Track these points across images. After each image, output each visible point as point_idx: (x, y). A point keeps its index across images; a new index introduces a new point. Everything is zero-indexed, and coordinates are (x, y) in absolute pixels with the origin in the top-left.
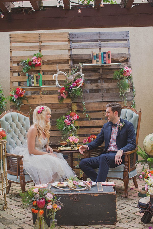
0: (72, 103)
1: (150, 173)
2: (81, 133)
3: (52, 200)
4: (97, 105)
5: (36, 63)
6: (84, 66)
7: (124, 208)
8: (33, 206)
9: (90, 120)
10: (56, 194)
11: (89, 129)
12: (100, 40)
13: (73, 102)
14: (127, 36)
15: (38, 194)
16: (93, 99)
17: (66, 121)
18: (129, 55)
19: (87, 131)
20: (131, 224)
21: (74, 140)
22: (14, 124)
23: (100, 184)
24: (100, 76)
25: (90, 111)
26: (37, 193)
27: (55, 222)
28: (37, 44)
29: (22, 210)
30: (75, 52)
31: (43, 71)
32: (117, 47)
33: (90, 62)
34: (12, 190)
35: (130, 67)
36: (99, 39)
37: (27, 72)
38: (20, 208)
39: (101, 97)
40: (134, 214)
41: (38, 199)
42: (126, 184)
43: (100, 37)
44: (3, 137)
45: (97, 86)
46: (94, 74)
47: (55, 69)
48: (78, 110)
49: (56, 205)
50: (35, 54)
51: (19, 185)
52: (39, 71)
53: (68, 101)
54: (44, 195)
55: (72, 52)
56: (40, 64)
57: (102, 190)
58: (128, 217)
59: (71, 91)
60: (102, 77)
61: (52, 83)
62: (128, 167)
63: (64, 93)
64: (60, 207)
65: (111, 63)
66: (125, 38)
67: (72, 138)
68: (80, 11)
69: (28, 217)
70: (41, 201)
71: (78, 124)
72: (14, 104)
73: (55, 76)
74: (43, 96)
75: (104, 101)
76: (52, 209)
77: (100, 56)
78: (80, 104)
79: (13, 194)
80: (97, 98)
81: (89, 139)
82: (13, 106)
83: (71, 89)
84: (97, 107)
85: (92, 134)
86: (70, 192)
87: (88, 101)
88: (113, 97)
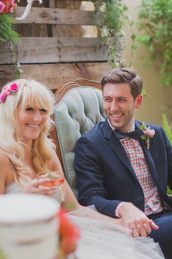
16: (37, 55)
39: (56, 50)
45: (43, 15)
80: (46, 52)
87: (27, 62)
88: (83, 51)
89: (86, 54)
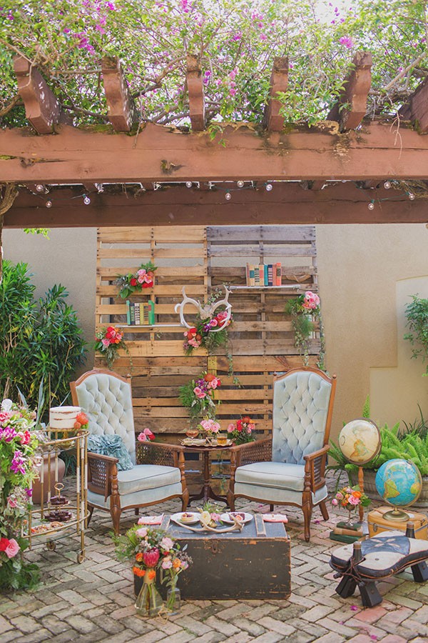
0: (209, 356)
1: (351, 496)
2: (224, 413)
3: (172, 551)
4: (254, 361)
5: (145, 282)
6: (232, 290)
7: (303, 562)
8: (137, 562)
9: (242, 388)
10: (180, 538)
11: (239, 405)
12: (261, 241)
13: (210, 354)
14: (311, 235)
15: (146, 541)
16: (247, 350)
17: (197, 390)
18: (315, 269)
19: (235, 411)
20: (318, 598)
21: (212, 427)
22: (102, 397)
23: (260, 518)
24: (261, 308)
25: (242, 373)
26: (143, 539)
27: (176, 593)
28: (147, 247)
29: (113, 563)
30: (216, 262)
31: (155, 295)
32: (292, 255)
33: (243, 280)
34: (94, 519)
35: (315, 292)
36: (259, 239)
37: (127, 298)
38: (110, 558)
39: (263, 347)
40: (322, 576)
41: (146, 550)
42: (308, 516)
43: (262, 236)
44: (82, 424)
45: (255, 326)
46: (249, 304)
47: (179, 292)
48: (219, 369)
49: (179, 561)
50: (142, 265)
51: (109, 515)
52: (148, 297)
53: (202, 352)
54: (156, 543)
55: (210, 263)
56: (152, 283)
57: (264, 533)
58: (312, 584)
59: (206, 336)
60: (264, 309)
61: (172, 318)
62: (311, 482)
63: (194, 339)
64: (185, 566)
65: (282, 284)
66: (309, 239)
67: (208, 424)
68: (228, 196)
69: (126, 579)
70: (153, 553)
71: (219, 395)
72: (101, 356)
73: (179, 308)
74: (155, 342)
75: (267, 353)
76: (172, 568)
77: (262, 271)
78: (224, 359)
79: (98, 528)
80: (255, 348)
81: (239, 424)
82: (100, 360)
83: (208, 332)
84: (254, 366)
85: (244, 416)
86: (204, 535)
87: (239, 354)
88: (285, 348)
89: (287, 350)
